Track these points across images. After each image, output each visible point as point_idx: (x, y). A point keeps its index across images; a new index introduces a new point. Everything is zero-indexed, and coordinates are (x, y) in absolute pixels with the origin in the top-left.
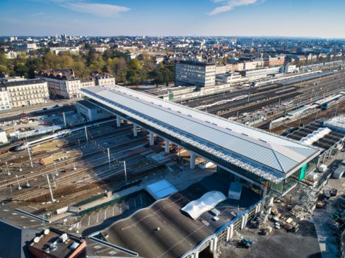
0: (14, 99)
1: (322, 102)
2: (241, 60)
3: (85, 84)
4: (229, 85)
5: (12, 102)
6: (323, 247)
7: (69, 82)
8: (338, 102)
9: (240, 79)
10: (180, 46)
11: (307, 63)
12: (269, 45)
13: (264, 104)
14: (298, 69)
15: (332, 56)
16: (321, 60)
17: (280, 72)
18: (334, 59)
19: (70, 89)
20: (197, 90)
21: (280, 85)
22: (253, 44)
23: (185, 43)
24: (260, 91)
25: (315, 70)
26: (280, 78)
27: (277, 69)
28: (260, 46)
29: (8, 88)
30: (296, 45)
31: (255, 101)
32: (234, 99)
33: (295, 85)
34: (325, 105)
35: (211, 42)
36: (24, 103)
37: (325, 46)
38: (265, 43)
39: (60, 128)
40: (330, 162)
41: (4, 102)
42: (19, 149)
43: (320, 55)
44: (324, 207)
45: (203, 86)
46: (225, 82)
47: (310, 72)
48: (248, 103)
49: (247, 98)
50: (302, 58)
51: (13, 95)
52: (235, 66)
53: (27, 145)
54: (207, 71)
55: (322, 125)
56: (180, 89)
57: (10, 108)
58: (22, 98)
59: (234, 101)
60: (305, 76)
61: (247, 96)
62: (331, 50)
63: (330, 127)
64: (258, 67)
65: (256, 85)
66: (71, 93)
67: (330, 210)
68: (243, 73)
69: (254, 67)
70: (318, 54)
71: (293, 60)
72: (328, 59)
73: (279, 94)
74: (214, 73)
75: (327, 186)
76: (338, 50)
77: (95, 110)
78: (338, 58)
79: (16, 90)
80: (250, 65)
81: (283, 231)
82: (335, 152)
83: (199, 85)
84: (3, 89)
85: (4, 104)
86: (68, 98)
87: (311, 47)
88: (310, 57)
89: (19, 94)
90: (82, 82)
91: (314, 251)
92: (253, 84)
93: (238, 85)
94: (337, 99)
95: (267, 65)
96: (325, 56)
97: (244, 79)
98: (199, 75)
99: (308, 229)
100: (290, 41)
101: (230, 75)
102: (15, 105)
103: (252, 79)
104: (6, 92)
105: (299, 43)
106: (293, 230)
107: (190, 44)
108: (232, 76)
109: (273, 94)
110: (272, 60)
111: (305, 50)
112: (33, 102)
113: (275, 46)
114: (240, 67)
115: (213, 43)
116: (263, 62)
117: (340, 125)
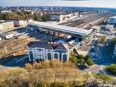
0: (4, 27)
1: (90, 24)
2: (67, 14)
3: (24, 21)
4: (66, 21)
5: (4, 28)
6: (94, 47)
7: (20, 21)
8: (94, 24)
9: (68, 19)
10: (45, 10)
11: (85, 14)
12: (73, 9)
13: (77, 25)
14: (83, 16)
15: (91, 12)
16: (88, 13)
17: (78, 17)
18: (92, 13)
19: (20, 23)
20: (58, 22)
21: (79, 20)
22: (68, 9)
23: (46, 9)
24: (74, 22)
25: (87, 16)
26: (78, 18)
27: (77, 16)
28: (70, 9)
29: (2, 23)
30: (81, 9)
31: (74, 24)
32: (68, 24)
33: (83, 20)
34: (91, 24)
35: (54, 8)
36: (7, 28)
37: (89, 9)
38: (71, 8)
39: (25, 33)
40: (93, 35)
41: (1, 28)
42: (18, 38)
43: (88, 12)
44: (93, 42)
45: (60, 21)
46: (64, 20)
47: (86, 17)
48: (72, 25)
49: (72, 24)
50: (83, 13)
51: (4, 25)
52: (66, 15)
53: (20, 37)
54: (60, 16)
55: (91, 28)
56: (53, 22)
57: (3, 30)
58: (7, 26)
59: (69, 25)
60: (85, 18)
61: (71, 23)
62: (90, 11)
63: (93, 28)
64: (72, 16)
65: (73, 21)
66: (20, 24)
67: (94, 42)
68: (69, 17)
69: (71, 16)
70: (87, 12)
71: (81, 14)
72: (90, 13)
73: (79, 23)
74: (62, 17)
75: (94, 39)
76: (92, 11)
77: (34, 28)
78: (93, 13)
79: (5, 24)
80: (69, 15)
81: (86, 46)
82: (94, 33)
83: (58, 21)
84: (1, 24)
85: (2, 28)
86: (20, 26)
87: (85, 10)
88: (85, 13)
89: (6, 25)
90: (23, 21)
91: (92, 48)
92: (72, 20)
93: (68, 21)
94: (93, 23)
95: (74, 15)
96: (89, 12)
97: (69, 19)
98: (58, 18)
99: (91, 45)
100: (78, 8)
101: (65, 18)
102: (5, 29)
103: (71, 19)
104: (2, 25)
105: (81, 8)
106: (88, 46)
107: (48, 9)
108: (66, 18)
109: (78, 23)
110: (75, 14)
111: (83, 10)
112: (10, 28)
113: (75, 10)
114: (67, 15)
115: (55, 8)
116: (73, 14)
117: (95, 28)
